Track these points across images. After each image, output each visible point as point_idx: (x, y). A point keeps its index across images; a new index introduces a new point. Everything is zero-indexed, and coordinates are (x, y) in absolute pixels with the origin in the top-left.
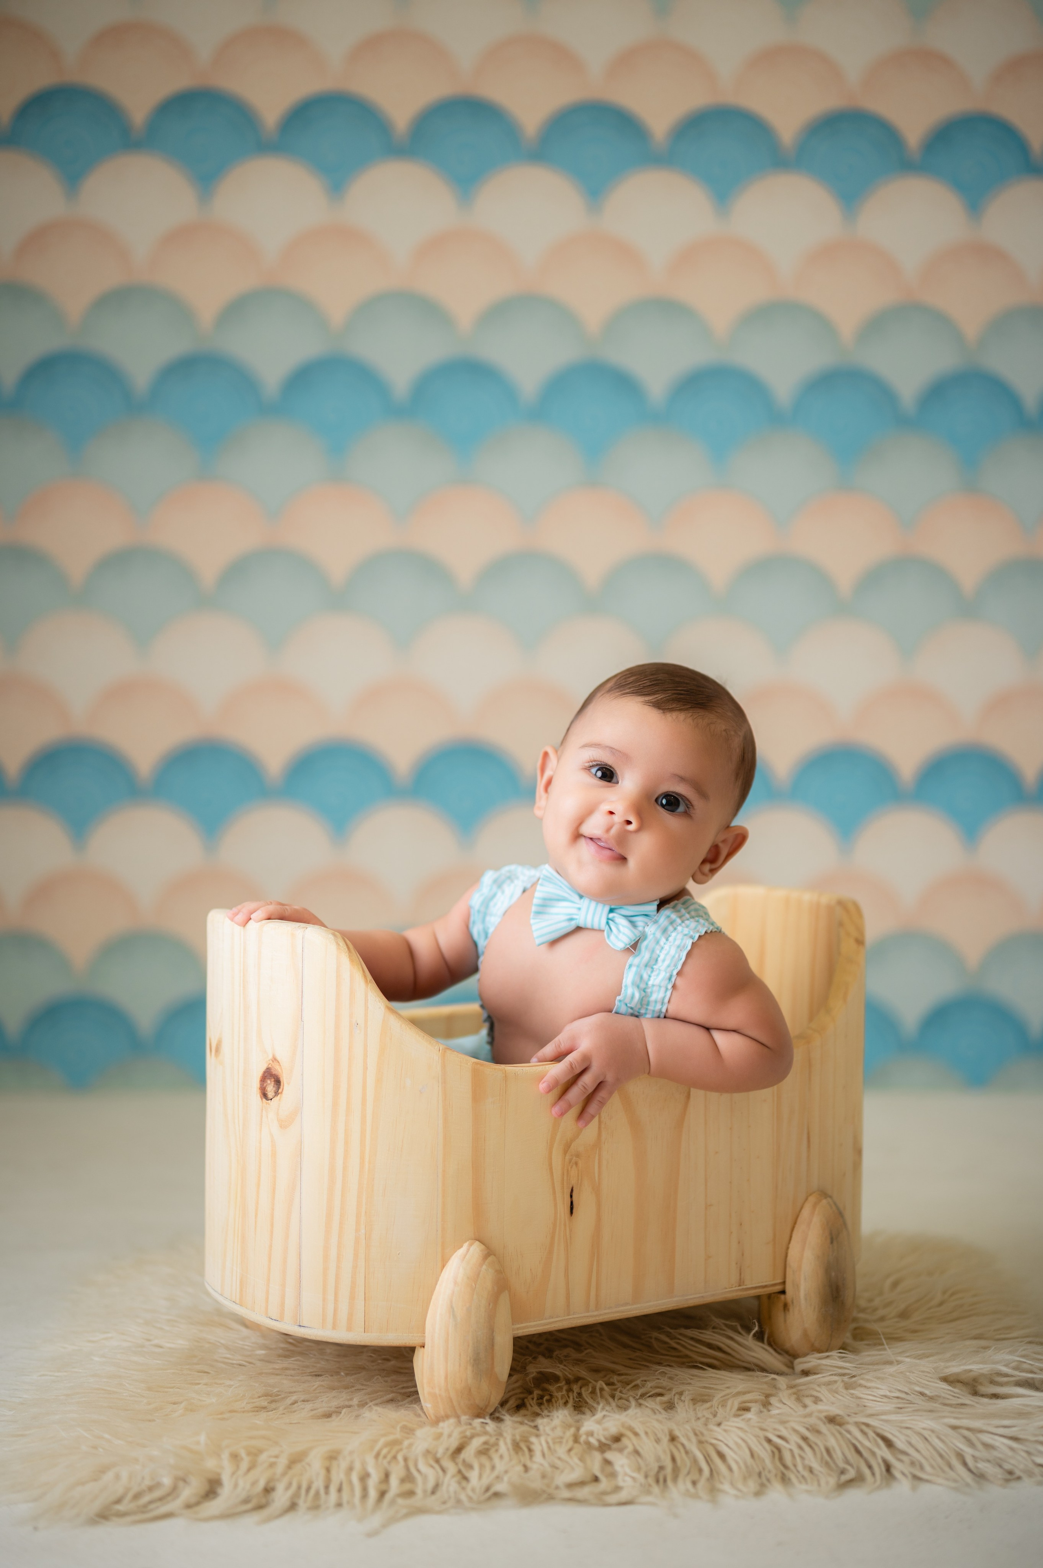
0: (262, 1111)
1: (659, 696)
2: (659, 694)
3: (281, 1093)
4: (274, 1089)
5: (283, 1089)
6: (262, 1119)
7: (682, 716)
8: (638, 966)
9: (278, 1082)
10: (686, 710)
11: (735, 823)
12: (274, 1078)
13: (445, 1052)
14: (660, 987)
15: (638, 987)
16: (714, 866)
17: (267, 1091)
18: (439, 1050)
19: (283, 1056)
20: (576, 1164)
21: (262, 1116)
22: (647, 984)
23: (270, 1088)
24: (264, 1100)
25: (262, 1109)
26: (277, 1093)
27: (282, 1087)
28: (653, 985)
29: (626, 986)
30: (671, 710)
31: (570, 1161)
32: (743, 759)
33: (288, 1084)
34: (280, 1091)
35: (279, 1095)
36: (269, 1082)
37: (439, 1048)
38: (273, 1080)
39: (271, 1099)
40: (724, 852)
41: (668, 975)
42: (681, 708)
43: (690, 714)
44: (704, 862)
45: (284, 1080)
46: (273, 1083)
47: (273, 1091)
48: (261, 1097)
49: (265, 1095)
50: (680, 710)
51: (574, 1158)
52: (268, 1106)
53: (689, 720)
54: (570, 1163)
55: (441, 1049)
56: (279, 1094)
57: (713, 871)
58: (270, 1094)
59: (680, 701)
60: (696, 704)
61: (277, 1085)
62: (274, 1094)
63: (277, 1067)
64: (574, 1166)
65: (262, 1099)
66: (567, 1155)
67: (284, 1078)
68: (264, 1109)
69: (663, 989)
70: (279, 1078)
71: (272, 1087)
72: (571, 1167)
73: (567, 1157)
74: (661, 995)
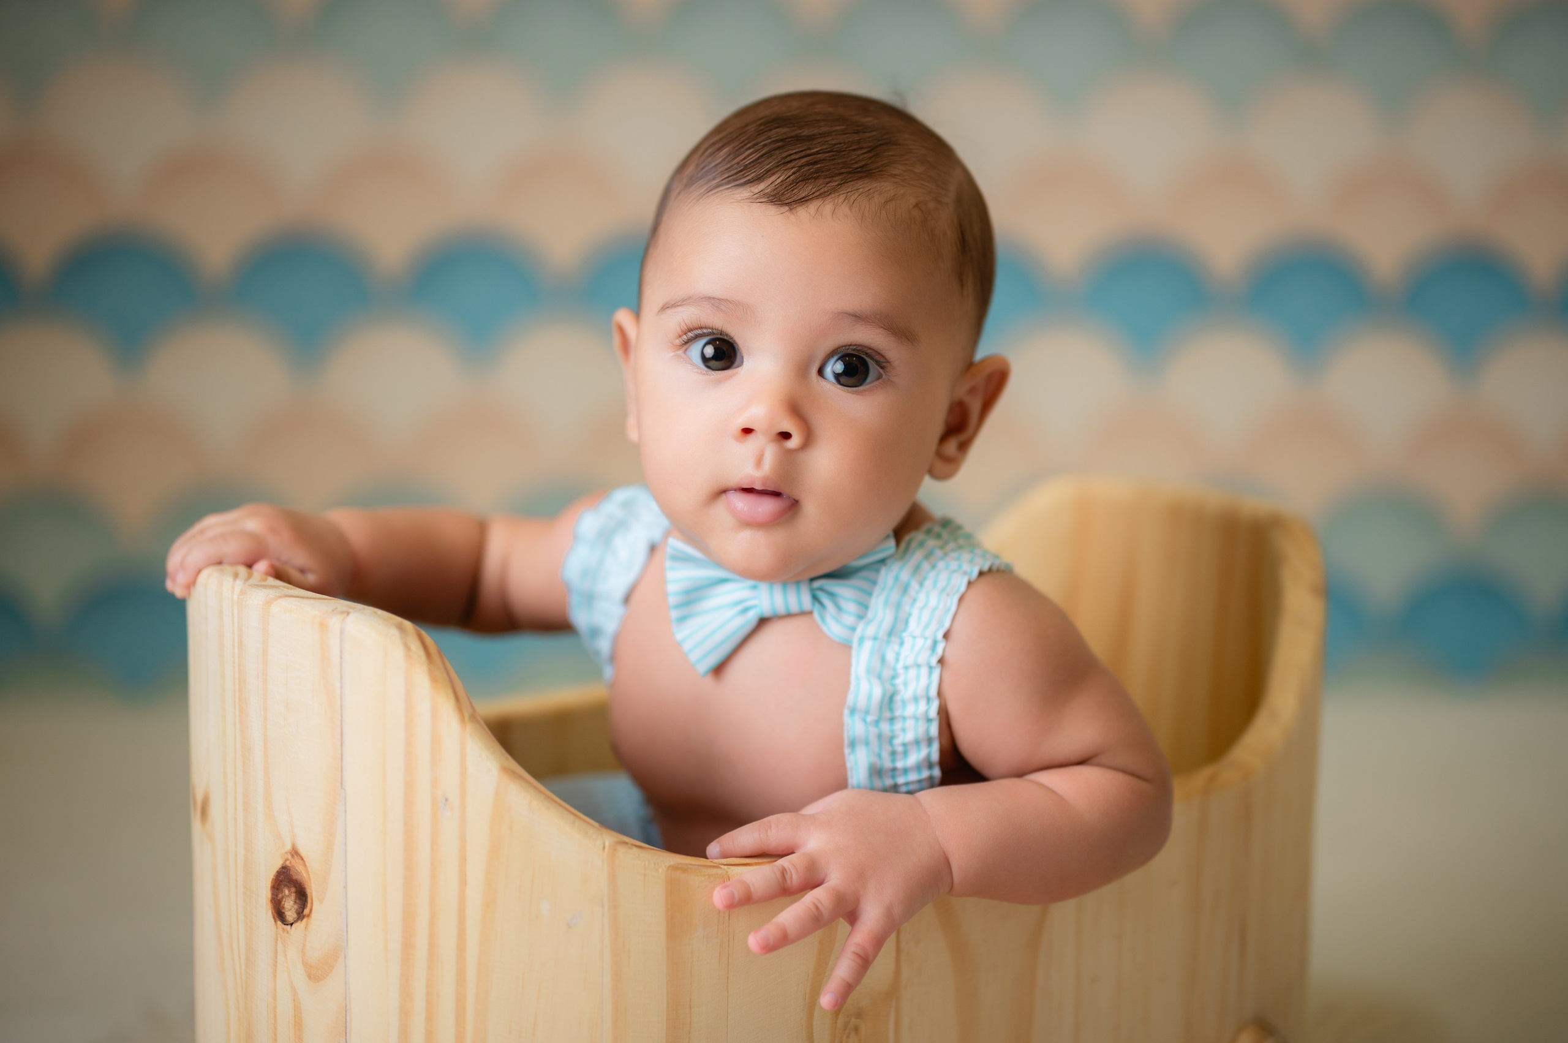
0: (276, 943)
1: (776, 179)
2: (773, 174)
3: (309, 916)
4: (296, 906)
5: (311, 910)
6: (276, 957)
7: (828, 207)
8: (875, 638)
9: (302, 896)
10: (834, 190)
11: (980, 354)
12: (296, 887)
13: (615, 850)
14: (918, 666)
15: (879, 677)
16: (963, 437)
17: (283, 908)
18: (604, 848)
19: (310, 849)
20: (856, 1030)
21: (276, 950)
22: (894, 669)
23: (290, 906)
24: (279, 923)
25: (277, 940)
26: (300, 915)
27: (309, 905)
28: (906, 668)
29: (857, 678)
30: (804, 201)
31: (846, 1025)
32: (963, 243)
33: (321, 901)
34: (306, 911)
35: (305, 920)
36: (287, 892)
37: (604, 844)
38: (293, 890)
39: (292, 924)
40: (975, 406)
41: (929, 642)
42: (822, 191)
43: (842, 197)
44: (944, 438)
45: (313, 890)
46: (293, 896)
47: (294, 910)
48: (274, 918)
49: (279, 914)
50: (823, 195)
51: (853, 1020)
52: (286, 935)
53: (844, 209)
54: (845, 1030)
55: (607, 844)
56: (304, 917)
57: (964, 447)
58: (290, 915)
59: (816, 178)
60: (849, 173)
61: (300, 899)
62: (295, 915)
63: (300, 868)
64: (853, 1034)
65: (275, 921)
66: (840, 1016)
67: (313, 889)
68: (279, 939)
69: (924, 671)
70: (304, 888)
71: (292, 903)
72: (848, 1037)
73: (841, 1021)
74: (924, 681)
